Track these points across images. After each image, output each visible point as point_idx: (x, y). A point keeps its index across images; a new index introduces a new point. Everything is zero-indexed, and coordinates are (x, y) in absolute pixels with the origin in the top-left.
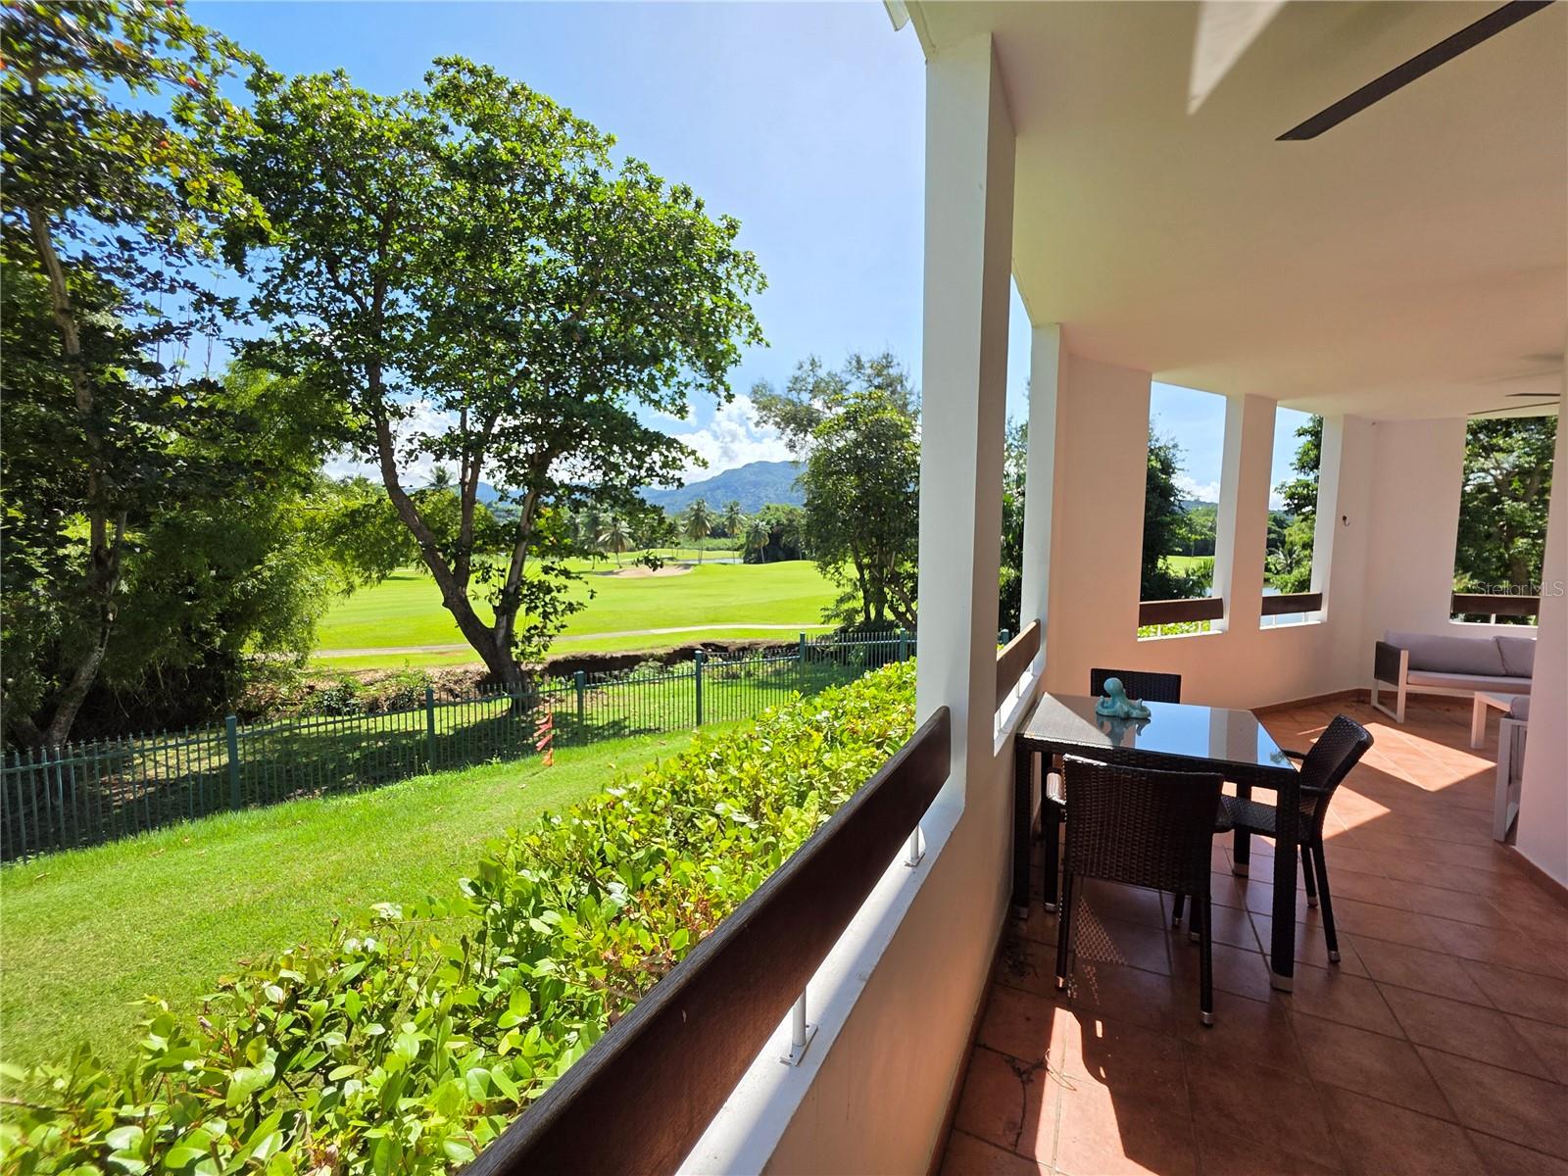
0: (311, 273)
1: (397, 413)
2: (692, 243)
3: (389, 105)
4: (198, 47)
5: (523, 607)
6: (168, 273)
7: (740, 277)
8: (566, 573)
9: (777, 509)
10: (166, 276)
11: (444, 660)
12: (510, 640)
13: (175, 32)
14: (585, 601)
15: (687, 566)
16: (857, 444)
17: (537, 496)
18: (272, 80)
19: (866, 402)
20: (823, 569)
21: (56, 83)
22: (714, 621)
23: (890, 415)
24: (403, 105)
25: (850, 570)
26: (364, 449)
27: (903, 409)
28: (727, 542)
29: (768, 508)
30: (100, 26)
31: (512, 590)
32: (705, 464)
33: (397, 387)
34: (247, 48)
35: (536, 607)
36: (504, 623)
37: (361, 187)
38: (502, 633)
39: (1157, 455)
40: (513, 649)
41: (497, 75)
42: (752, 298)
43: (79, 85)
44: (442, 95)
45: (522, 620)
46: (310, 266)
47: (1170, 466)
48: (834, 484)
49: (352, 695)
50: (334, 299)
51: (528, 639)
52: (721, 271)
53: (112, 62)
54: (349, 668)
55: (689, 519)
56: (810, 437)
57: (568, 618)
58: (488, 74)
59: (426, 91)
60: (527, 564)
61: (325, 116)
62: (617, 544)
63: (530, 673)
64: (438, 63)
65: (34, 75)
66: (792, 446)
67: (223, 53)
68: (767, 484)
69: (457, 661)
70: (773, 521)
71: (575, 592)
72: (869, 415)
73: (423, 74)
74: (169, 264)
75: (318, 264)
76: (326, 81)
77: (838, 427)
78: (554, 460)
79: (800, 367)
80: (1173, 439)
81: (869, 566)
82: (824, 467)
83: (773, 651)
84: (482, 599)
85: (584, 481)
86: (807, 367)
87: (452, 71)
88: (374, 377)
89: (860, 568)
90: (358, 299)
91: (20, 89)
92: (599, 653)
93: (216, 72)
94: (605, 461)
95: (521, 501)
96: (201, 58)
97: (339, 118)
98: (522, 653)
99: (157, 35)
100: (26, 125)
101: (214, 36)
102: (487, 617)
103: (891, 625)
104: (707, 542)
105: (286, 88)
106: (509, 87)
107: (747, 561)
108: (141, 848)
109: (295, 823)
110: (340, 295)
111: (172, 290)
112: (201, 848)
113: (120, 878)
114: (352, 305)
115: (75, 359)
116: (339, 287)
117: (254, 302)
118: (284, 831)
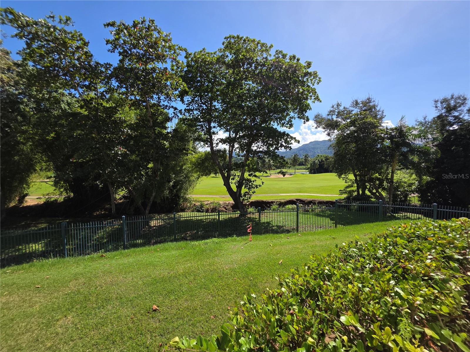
0: (196, 100)
1: (214, 133)
2: (296, 72)
3: (214, 54)
4: (174, 50)
5: (244, 186)
7: (311, 80)
8: (255, 176)
9: (321, 156)
11: (224, 199)
12: (240, 195)
13: (170, 48)
14: (261, 184)
15: (291, 175)
16: (355, 132)
17: (248, 154)
18: (189, 54)
19: (359, 116)
20: (340, 176)
22: (300, 192)
23: (370, 120)
24: (218, 52)
25: (351, 177)
26: (207, 144)
27: (375, 117)
28: (304, 167)
29: (318, 156)
31: (241, 181)
32: (299, 142)
33: (214, 127)
34: (184, 47)
35: (247, 186)
36: (239, 191)
37: (208, 76)
38: (238, 193)
40: (241, 198)
41: (241, 36)
42: (316, 86)
43: (154, 66)
44: (226, 47)
45: (244, 190)
46: (196, 99)
48: (345, 146)
49: (203, 207)
51: (245, 195)
52: (305, 79)
53: (159, 58)
54: (202, 200)
55: (292, 160)
56: (336, 131)
57: (256, 190)
58: (238, 37)
59: (223, 47)
60: (245, 174)
61: (200, 60)
62: (270, 168)
63: (246, 205)
64: (225, 38)
65: (146, 65)
66: (329, 135)
67: (179, 50)
68: (318, 148)
69: (227, 200)
70: (320, 160)
71: (258, 182)
72: (360, 121)
73: (222, 42)
75: (198, 98)
76: (201, 52)
77: (347, 126)
78: (253, 144)
79: (333, 107)
81: (359, 175)
82: (341, 141)
83: (321, 203)
84: (233, 184)
85: (261, 149)
86: (335, 106)
87: (229, 39)
88: (209, 125)
89: (355, 176)
90: (206, 106)
92: (264, 200)
93: (177, 55)
94: (267, 143)
95: (244, 156)
97: (203, 59)
98: (243, 199)
99: (167, 49)
101: (177, 46)
102: (234, 188)
103: (369, 197)
104: (297, 167)
105: (192, 56)
106: (243, 39)
107: (310, 173)
108: (149, 250)
109: (182, 249)
110: (202, 105)
111: (169, 109)
112: (161, 253)
113: (142, 259)
114: (205, 107)
115: (151, 127)
116: (202, 103)
117: (185, 110)
118: (180, 251)
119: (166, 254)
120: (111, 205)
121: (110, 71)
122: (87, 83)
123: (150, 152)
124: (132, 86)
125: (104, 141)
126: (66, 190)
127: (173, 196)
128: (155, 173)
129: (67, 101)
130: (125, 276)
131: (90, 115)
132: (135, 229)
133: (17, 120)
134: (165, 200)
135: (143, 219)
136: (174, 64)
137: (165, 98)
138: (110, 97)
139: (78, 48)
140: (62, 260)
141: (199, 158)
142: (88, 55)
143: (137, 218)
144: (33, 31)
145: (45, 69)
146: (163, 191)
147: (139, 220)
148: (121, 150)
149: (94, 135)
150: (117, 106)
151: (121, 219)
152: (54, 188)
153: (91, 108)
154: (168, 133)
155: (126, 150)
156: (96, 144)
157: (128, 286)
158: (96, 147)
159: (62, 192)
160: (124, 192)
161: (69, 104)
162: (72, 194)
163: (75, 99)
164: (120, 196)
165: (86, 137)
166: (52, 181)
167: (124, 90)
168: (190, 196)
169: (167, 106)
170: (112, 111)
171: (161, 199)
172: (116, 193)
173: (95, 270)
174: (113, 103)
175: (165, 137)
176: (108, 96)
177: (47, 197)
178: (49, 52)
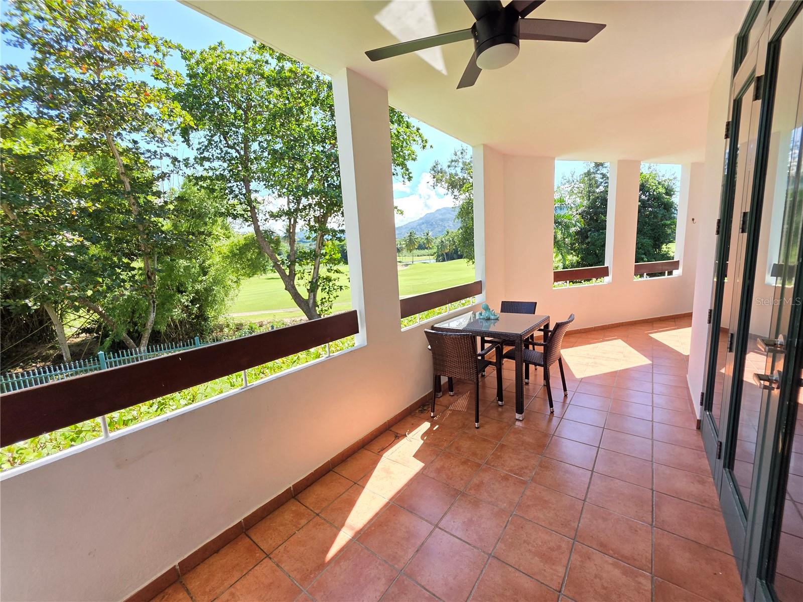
0: (217, 142)
1: (257, 201)
3: (243, 54)
4: (156, 46)
5: (320, 288)
6: (159, 150)
8: (337, 271)
9: (452, 233)
10: (158, 153)
11: (290, 315)
12: (315, 304)
13: (146, 41)
15: (407, 265)
17: (322, 236)
18: (191, 54)
21: (107, 74)
24: (248, 54)
26: (247, 221)
28: (427, 251)
29: (448, 232)
30: (118, 45)
31: (314, 281)
34: (175, 42)
35: (326, 288)
36: (312, 297)
38: (311, 301)
39: (663, 186)
40: (317, 308)
43: (115, 73)
45: (320, 295)
46: (216, 138)
47: (671, 190)
50: (227, 153)
51: (323, 303)
53: (125, 61)
54: (253, 320)
55: (406, 241)
56: (461, 193)
57: (339, 293)
60: (320, 269)
61: (214, 67)
65: (98, 72)
67: (166, 47)
68: (449, 220)
69: (296, 315)
70: (451, 239)
74: (158, 147)
75: (220, 137)
76: (215, 49)
78: (329, 218)
79: (455, 154)
80: (673, 175)
84: (302, 286)
86: (459, 153)
88: (247, 187)
90: (237, 151)
91: (94, 81)
95: (315, 239)
96: (157, 51)
97: (220, 68)
98: (322, 310)
99: (140, 44)
100: (97, 96)
101: (161, 39)
102: (305, 295)
104: (416, 252)
105: (197, 56)
107: (438, 260)
110: (229, 150)
111: (161, 158)
114: (235, 154)
115: (129, 193)
116: (229, 146)
117: (195, 159)
128: (149, 278)
134: (176, 326)
146: (170, 310)
148: (68, 239)
154: (166, 203)
155: (81, 239)
156: (14, 230)
160: (83, 320)
164: (75, 329)
169: (156, 153)
171: (169, 326)
175: (161, 211)
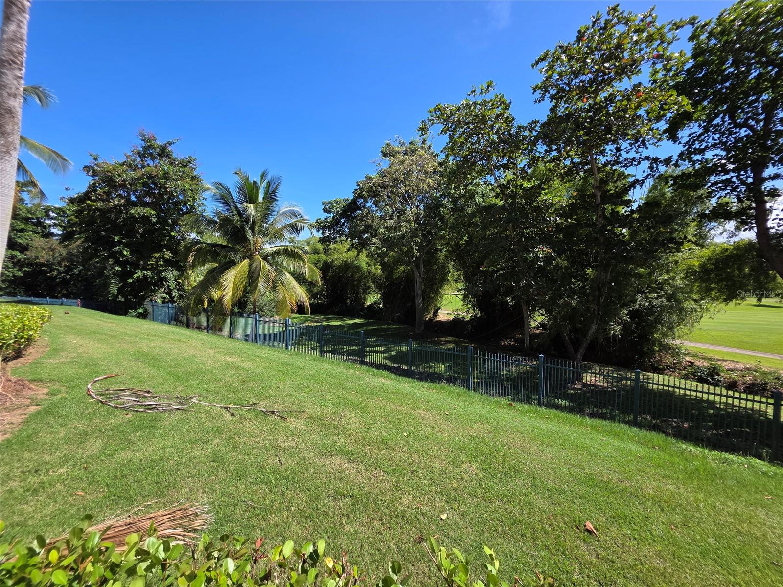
6: (638, 156)
74: (639, 152)
93: (669, 44)
101: (670, 24)
108: (582, 423)
109: (654, 448)
111: (639, 164)
112: (604, 436)
113: (569, 434)
115: (598, 206)
118: (646, 449)
119: (616, 442)
120: (523, 334)
121: (536, 131)
122: (505, 161)
123: (592, 252)
124: (568, 142)
125: (520, 240)
126: (473, 306)
127: (635, 337)
129: (482, 192)
130: (541, 448)
131: (506, 205)
132: (557, 381)
133: (437, 225)
135: (573, 367)
136: (659, 66)
137: (631, 144)
138: (534, 171)
139: (498, 116)
140: (467, 392)
141: (709, 259)
142: (509, 121)
143: (562, 362)
144: (456, 119)
145: (464, 160)
147: (566, 366)
148: (542, 251)
149: (508, 233)
150: (542, 183)
151: (538, 358)
152: (462, 303)
153: (507, 195)
154: (632, 212)
155: (550, 251)
156: (511, 245)
157: (545, 466)
158: (510, 249)
159: (469, 309)
160: (543, 317)
161: (483, 195)
162: (479, 313)
163: (490, 187)
164: (537, 324)
165: (500, 236)
166: (461, 295)
167: (554, 153)
168: (678, 342)
169: (634, 159)
170: (533, 193)
172: (531, 318)
173: (502, 420)
174: (537, 179)
176: (530, 171)
177: (456, 313)
178: (469, 136)
